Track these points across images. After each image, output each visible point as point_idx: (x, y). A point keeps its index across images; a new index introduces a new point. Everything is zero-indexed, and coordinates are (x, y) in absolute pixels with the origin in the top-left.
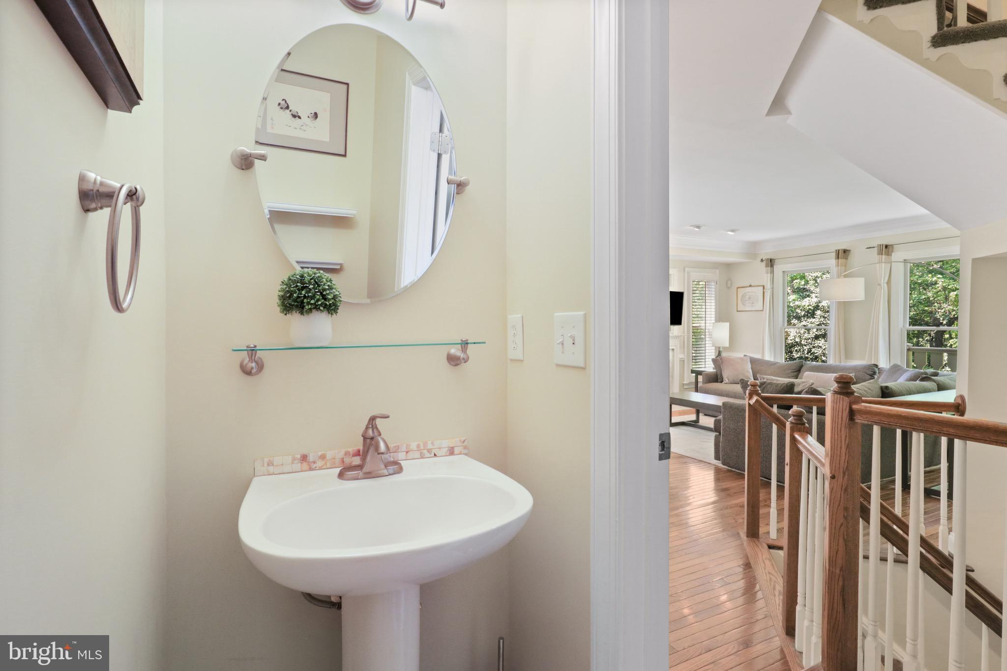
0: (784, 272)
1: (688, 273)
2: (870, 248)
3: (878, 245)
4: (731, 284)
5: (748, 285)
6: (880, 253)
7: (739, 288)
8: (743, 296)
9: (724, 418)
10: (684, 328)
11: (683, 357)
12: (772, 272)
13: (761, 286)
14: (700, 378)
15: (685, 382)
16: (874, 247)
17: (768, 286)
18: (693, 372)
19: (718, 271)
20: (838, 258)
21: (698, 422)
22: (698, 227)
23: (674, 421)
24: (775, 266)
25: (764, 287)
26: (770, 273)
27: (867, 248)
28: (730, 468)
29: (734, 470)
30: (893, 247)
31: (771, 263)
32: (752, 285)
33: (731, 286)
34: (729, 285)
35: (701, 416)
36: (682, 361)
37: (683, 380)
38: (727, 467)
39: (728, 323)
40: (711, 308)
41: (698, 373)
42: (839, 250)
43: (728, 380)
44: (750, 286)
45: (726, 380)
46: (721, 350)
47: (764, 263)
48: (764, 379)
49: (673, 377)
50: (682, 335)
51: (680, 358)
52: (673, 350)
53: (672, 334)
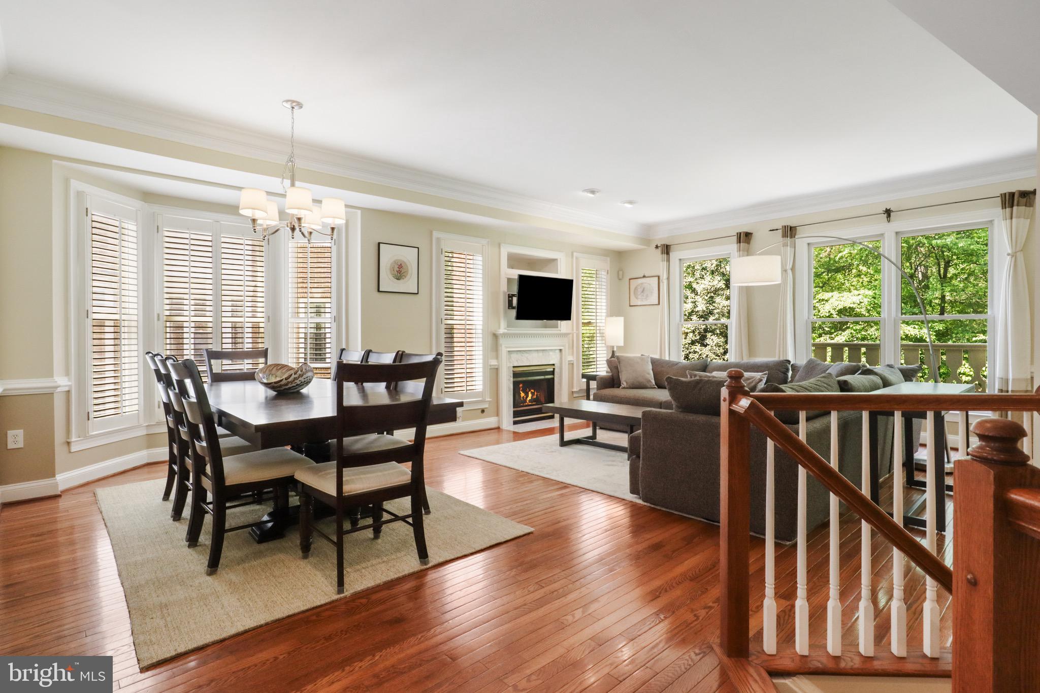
0: (680, 260)
1: (577, 258)
2: (773, 230)
3: (783, 226)
4: (624, 275)
5: (642, 276)
6: (785, 235)
7: (632, 279)
8: (636, 289)
9: (644, 433)
10: (573, 324)
12: (668, 260)
13: (656, 276)
14: (593, 384)
15: (575, 390)
16: (777, 230)
17: (664, 277)
18: (584, 376)
19: (608, 259)
20: (740, 243)
21: (596, 439)
22: (593, 192)
23: (566, 438)
24: (671, 254)
25: (659, 278)
26: (667, 261)
27: (771, 230)
28: (652, 506)
29: (659, 508)
30: (796, 229)
31: (666, 249)
32: (646, 275)
33: (623, 277)
34: (621, 277)
35: (599, 431)
36: (571, 364)
37: (572, 387)
38: (649, 505)
39: (623, 318)
40: (602, 303)
41: (589, 378)
42: (740, 233)
43: (627, 383)
44: (644, 277)
45: (624, 384)
46: (615, 349)
47: (660, 249)
48: (695, 376)
49: (560, 384)
50: (571, 332)
51: (569, 361)
52: (561, 350)
53: (559, 332)
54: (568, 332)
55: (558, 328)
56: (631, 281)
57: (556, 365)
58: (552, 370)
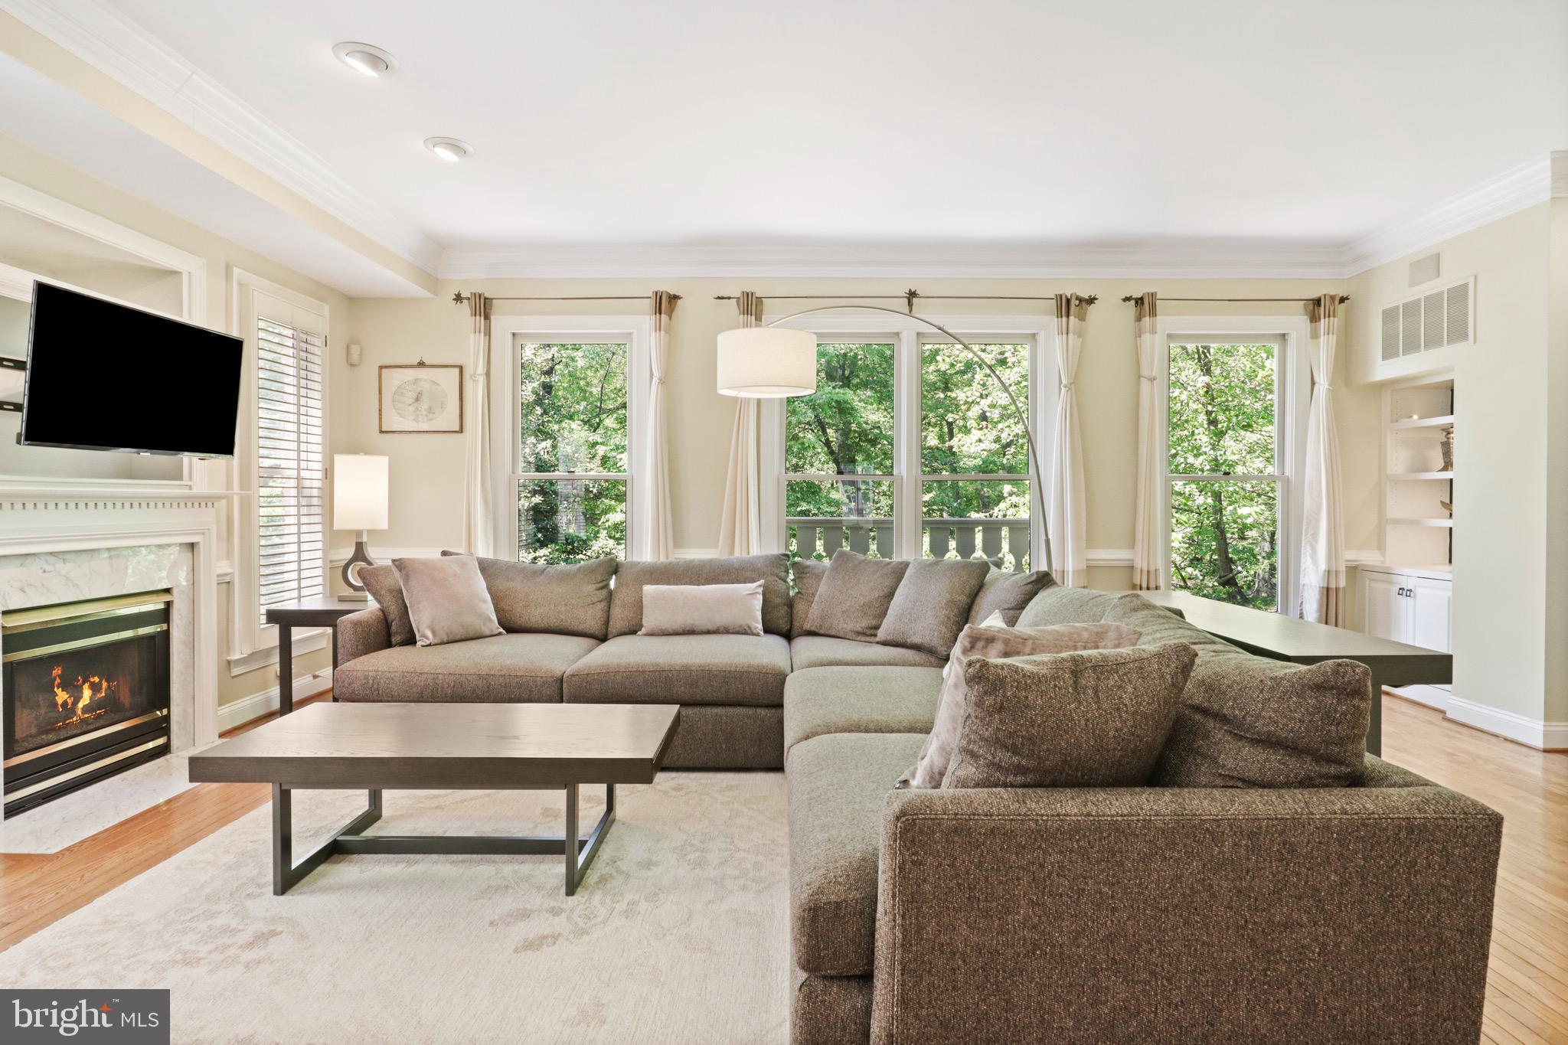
0: (514, 334)
1: (240, 285)
2: (723, 298)
3: (741, 293)
4: (361, 355)
5: (415, 362)
6: (743, 314)
7: (385, 367)
8: (398, 391)
10: (239, 468)
11: (227, 570)
12: (488, 333)
13: (455, 367)
15: (236, 656)
16: (729, 298)
17: (476, 368)
18: (267, 618)
19: (326, 308)
20: (659, 314)
24: (493, 318)
25: (461, 368)
26: (485, 335)
27: (719, 298)
30: (765, 303)
31: (483, 307)
32: (427, 362)
33: (361, 360)
34: (355, 358)
37: (232, 650)
40: (312, 418)
41: (290, 620)
42: (660, 295)
43: (434, 633)
44: (421, 364)
45: (424, 634)
46: (365, 539)
47: (466, 304)
49: (192, 645)
50: (222, 491)
51: (218, 576)
52: (192, 546)
53: (186, 491)
54: (215, 491)
55: (181, 479)
56: (384, 370)
57: (175, 591)
58: (162, 606)
